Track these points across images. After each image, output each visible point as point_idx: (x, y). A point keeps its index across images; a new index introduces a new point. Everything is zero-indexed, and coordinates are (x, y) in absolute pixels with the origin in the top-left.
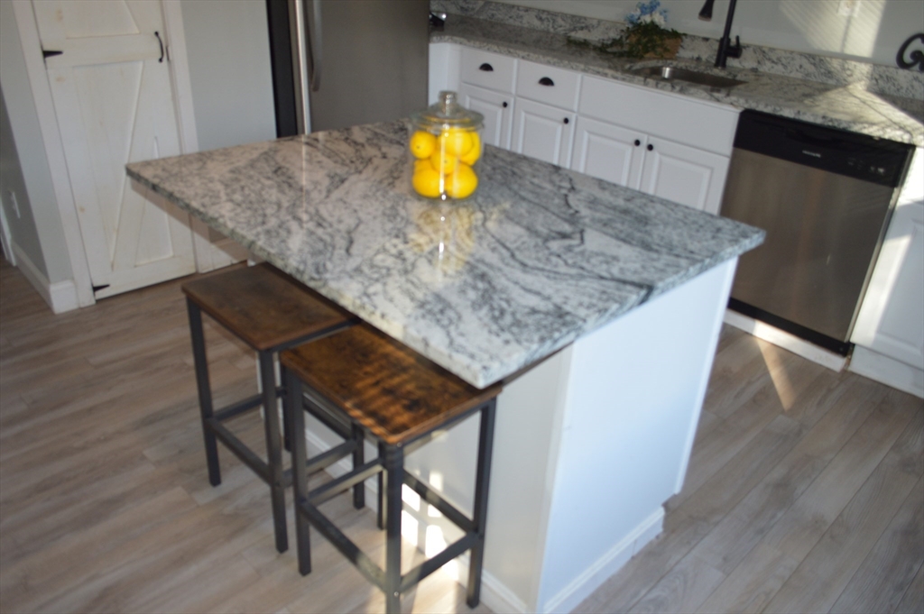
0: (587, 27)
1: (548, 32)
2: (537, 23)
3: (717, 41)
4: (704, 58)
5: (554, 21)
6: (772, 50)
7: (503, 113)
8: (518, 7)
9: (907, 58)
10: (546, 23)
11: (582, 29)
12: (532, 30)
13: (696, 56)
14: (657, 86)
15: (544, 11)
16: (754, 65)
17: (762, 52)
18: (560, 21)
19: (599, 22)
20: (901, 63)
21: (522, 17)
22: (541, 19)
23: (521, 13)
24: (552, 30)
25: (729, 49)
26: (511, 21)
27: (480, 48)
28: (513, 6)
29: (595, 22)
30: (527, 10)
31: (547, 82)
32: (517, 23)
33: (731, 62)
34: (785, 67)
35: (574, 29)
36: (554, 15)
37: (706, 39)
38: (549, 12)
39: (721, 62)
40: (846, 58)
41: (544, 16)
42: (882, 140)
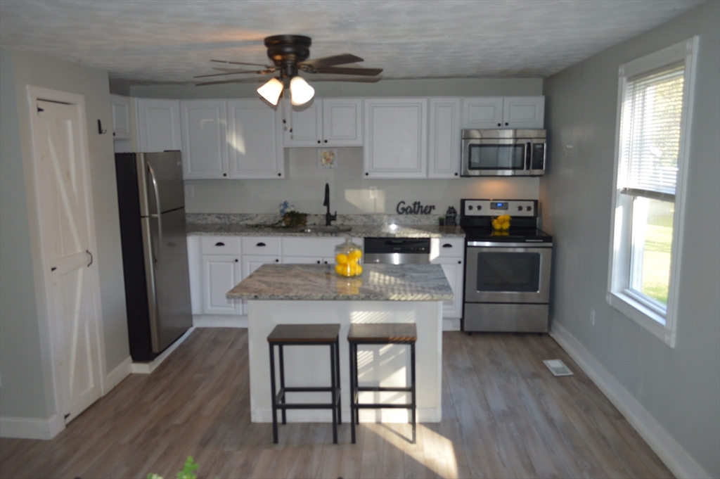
0: (250, 218)
1: (226, 224)
2: (217, 220)
3: (324, 215)
4: (317, 223)
5: (229, 218)
6: (348, 215)
7: (234, 266)
8: (203, 214)
9: (400, 211)
10: (223, 220)
11: (247, 219)
12: (215, 224)
13: (313, 223)
14: (323, 235)
15: (221, 214)
16: (342, 222)
17: (344, 217)
18: (232, 217)
19: (257, 215)
20: (400, 213)
21: (206, 218)
22: (219, 218)
23: (205, 217)
24: (228, 223)
25: (330, 218)
26: (199, 222)
27: (215, 235)
28: (200, 214)
29: (254, 215)
30: (209, 215)
31: (261, 244)
32: (204, 222)
33: (333, 223)
34: (355, 221)
35: (242, 220)
36: (228, 216)
37: (316, 215)
38: (224, 214)
39: (328, 223)
40: (378, 214)
41: (222, 216)
42: (420, 238)
